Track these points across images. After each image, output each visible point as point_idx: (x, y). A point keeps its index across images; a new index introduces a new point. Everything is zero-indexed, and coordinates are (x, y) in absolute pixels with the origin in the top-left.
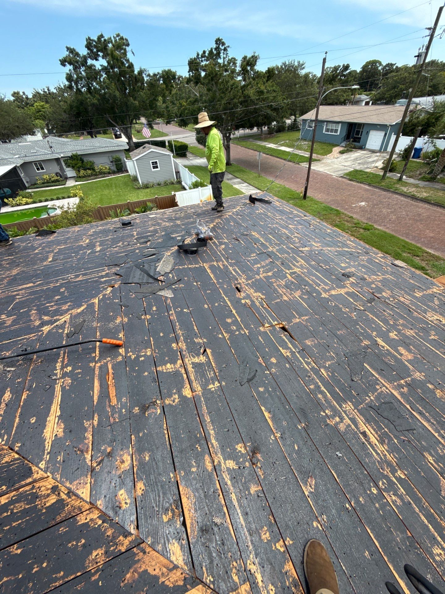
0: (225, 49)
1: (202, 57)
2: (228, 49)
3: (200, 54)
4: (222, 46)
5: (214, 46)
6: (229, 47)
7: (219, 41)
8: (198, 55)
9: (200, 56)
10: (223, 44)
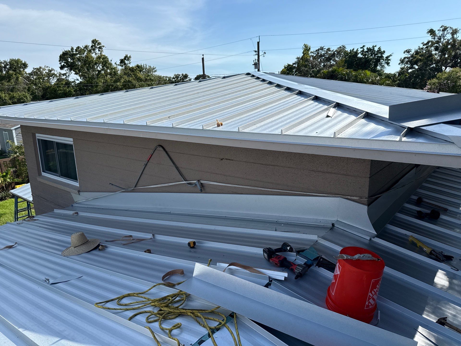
0: (100, 48)
1: (76, 50)
2: (103, 48)
3: (75, 48)
4: (98, 45)
5: (90, 44)
6: (103, 46)
7: (94, 42)
8: (72, 49)
9: (74, 50)
10: (99, 44)
